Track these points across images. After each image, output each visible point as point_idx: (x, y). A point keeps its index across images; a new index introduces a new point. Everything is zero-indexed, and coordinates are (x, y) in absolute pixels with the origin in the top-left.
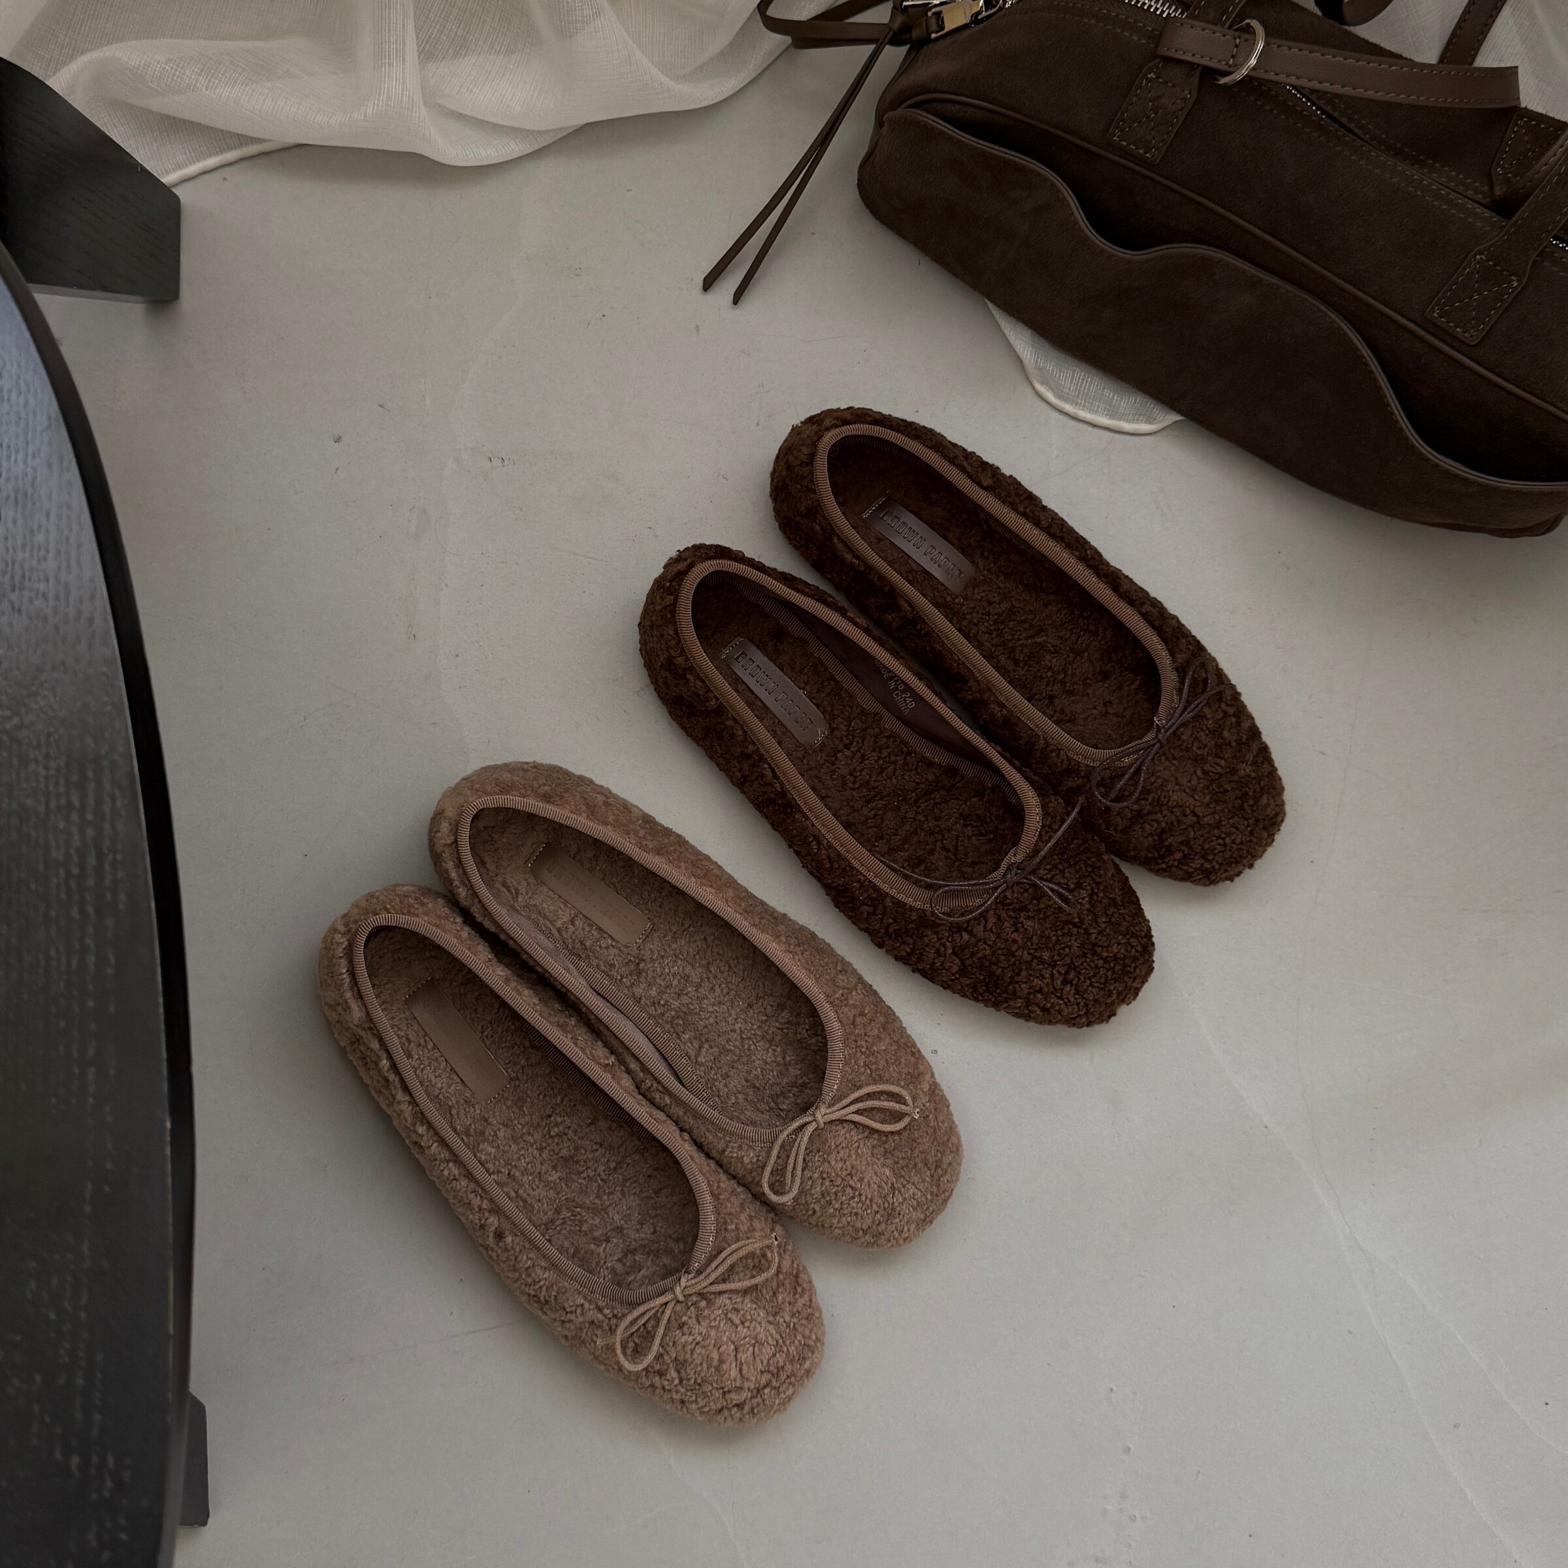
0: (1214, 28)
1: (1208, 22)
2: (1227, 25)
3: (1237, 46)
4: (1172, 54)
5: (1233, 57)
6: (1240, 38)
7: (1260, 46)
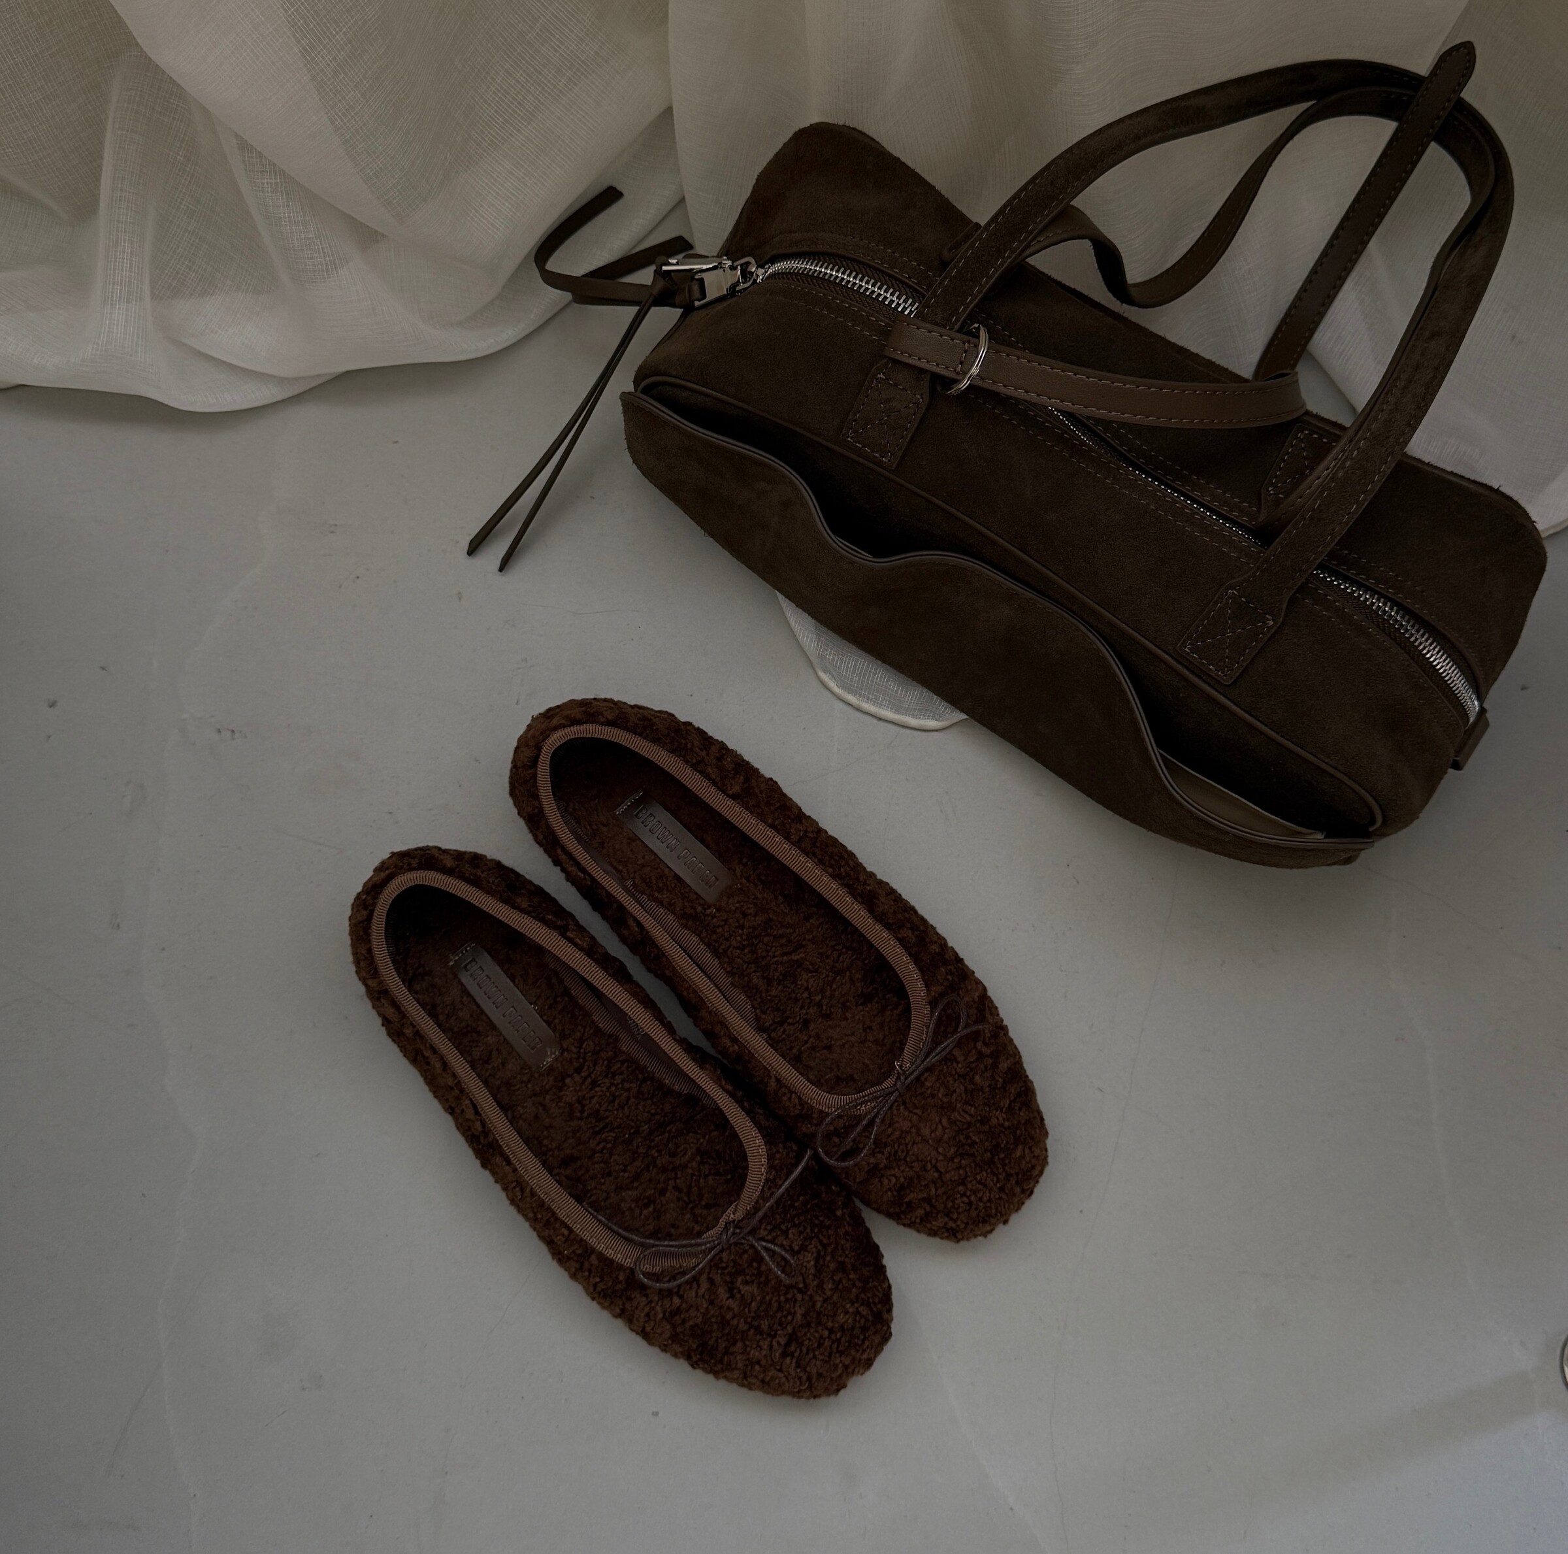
0: (943, 330)
1: (936, 324)
2: (957, 327)
3: (965, 352)
4: (897, 356)
5: (961, 363)
6: (969, 342)
7: (982, 353)
